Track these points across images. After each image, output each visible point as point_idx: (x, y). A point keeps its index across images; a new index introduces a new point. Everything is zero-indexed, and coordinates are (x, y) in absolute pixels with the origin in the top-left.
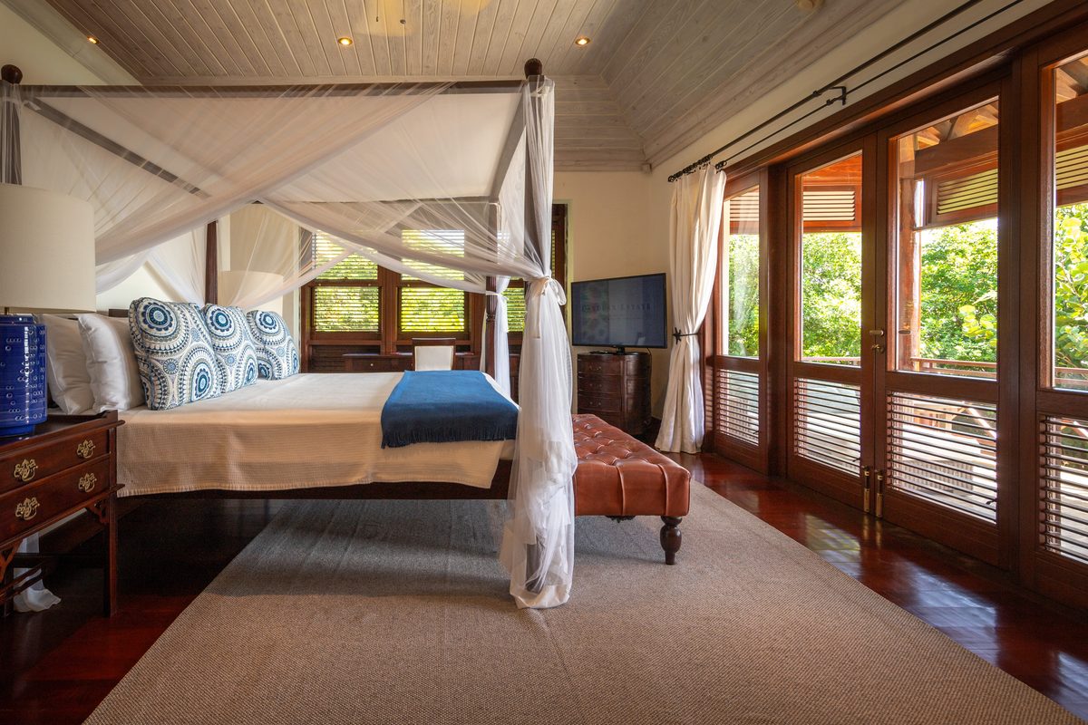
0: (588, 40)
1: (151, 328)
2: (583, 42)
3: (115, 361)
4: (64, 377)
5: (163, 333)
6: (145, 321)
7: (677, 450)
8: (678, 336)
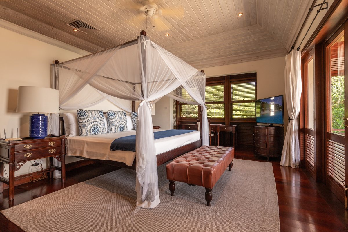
0: (242, 14)
1: (80, 116)
2: (240, 15)
3: (73, 124)
4: (67, 127)
5: (83, 118)
6: (79, 115)
7: (287, 165)
8: (289, 120)
